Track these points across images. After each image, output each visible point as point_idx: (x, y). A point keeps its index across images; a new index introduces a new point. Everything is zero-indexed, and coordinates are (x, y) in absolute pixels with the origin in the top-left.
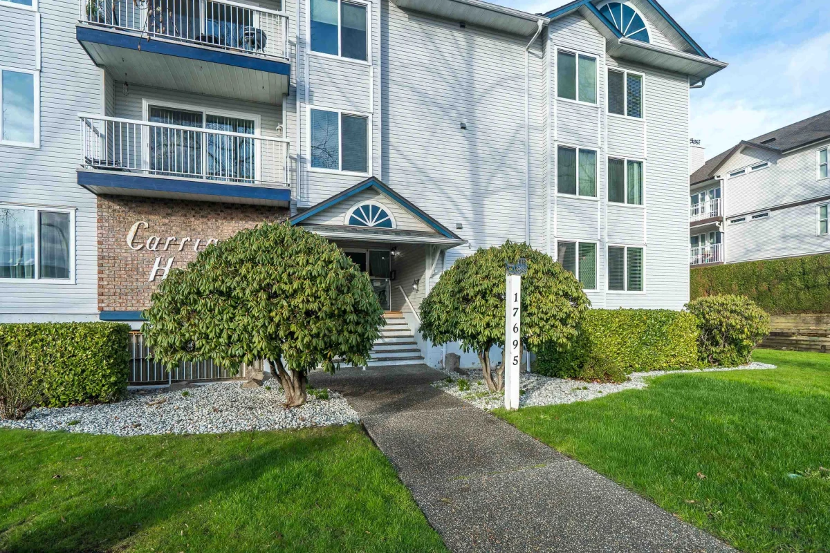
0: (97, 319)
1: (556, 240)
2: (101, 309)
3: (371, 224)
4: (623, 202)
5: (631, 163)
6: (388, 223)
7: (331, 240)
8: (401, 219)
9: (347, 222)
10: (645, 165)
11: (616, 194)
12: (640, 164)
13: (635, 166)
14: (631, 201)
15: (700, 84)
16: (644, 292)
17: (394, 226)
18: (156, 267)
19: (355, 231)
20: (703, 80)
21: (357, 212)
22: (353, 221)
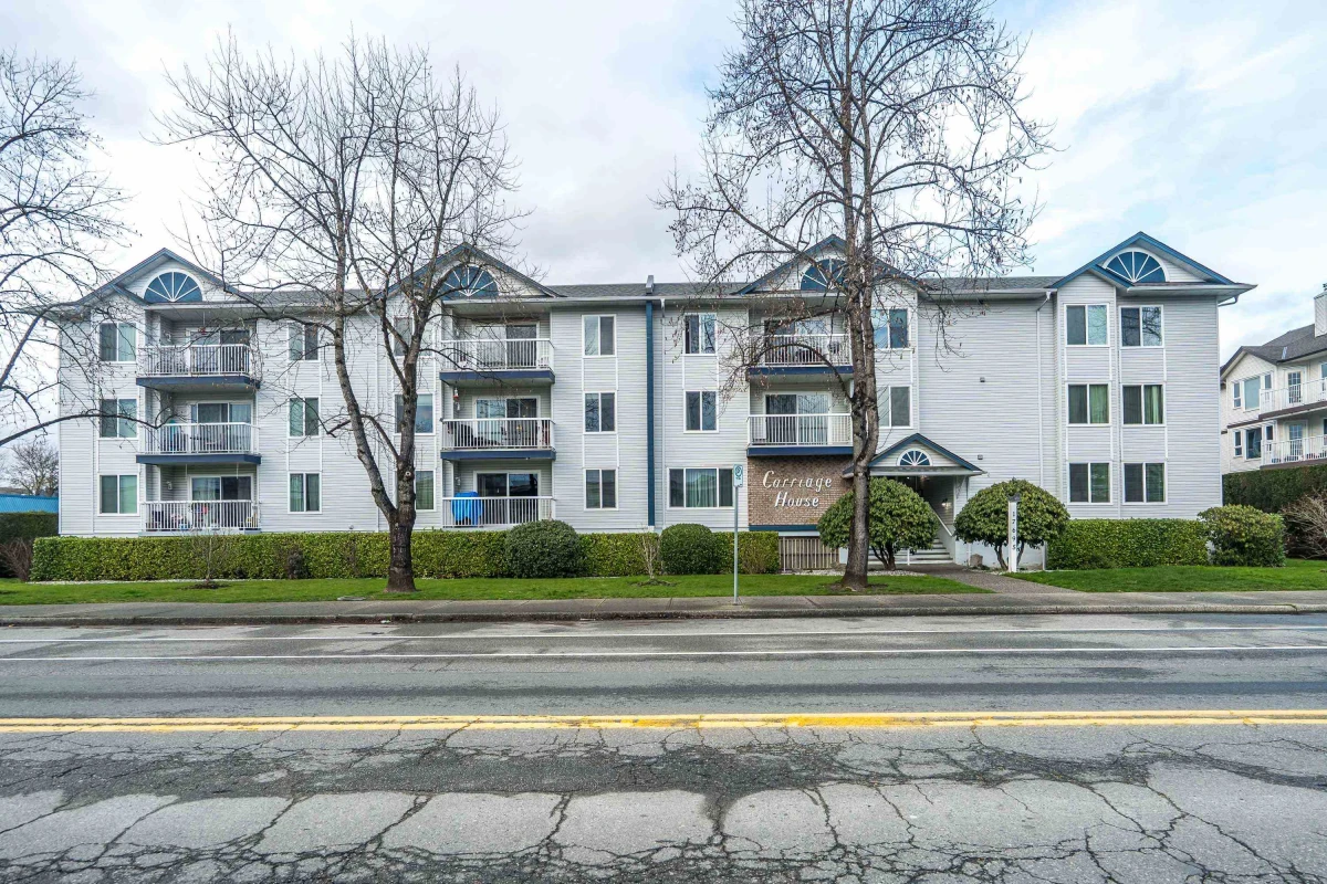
0: (747, 530)
1: (1068, 464)
2: (750, 525)
3: (915, 464)
4: (1141, 422)
5: (1148, 388)
6: (927, 463)
7: (889, 478)
8: (935, 461)
9: (899, 464)
10: (1164, 387)
11: (1132, 415)
12: (1160, 387)
13: (1155, 390)
14: (1150, 420)
15: (1233, 300)
16: (1166, 503)
17: (931, 465)
18: (778, 498)
19: (904, 469)
20: (1236, 297)
21: (905, 457)
22: (902, 463)
